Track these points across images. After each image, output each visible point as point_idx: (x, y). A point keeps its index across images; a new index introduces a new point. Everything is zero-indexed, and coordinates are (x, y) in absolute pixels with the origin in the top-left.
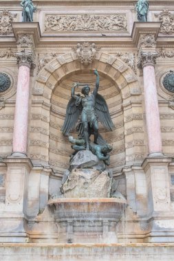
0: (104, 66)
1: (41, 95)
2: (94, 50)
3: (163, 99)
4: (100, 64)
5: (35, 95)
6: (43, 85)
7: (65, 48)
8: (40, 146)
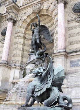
0: (46, 11)
1: (19, 33)
2: (39, 5)
3: (72, 19)
4: (44, 10)
5: (16, 33)
6: (20, 28)
7: (29, 9)
8: (16, 56)
